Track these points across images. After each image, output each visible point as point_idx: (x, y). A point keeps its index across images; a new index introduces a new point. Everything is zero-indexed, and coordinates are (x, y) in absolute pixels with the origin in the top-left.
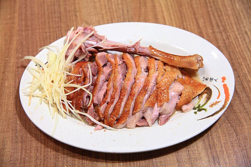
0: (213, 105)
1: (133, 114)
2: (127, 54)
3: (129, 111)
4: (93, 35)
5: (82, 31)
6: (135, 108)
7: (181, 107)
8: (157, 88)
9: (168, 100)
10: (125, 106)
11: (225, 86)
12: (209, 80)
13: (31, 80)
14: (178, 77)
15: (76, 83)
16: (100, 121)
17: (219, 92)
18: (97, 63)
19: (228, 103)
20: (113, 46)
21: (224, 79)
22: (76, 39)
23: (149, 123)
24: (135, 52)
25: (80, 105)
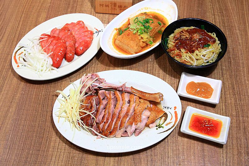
0: (167, 124)
1: (120, 129)
2: (117, 91)
3: (117, 127)
4: (97, 80)
5: (90, 77)
6: (121, 126)
7: (149, 125)
8: (134, 113)
9: (141, 121)
10: (115, 125)
11: (176, 112)
12: (167, 108)
13: (60, 107)
14: (148, 106)
15: (86, 110)
16: (100, 133)
17: (172, 116)
18: (99, 97)
19: (177, 123)
20: (109, 86)
21: (175, 108)
22: (86, 81)
23: (129, 135)
24: (122, 90)
25: (88, 123)
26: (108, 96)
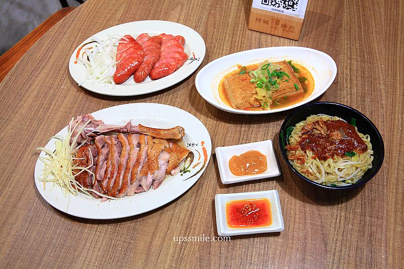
0: (195, 166)
1: (131, 184)
2: (121, 134)
3: (127, 182)
4: (90, 122)
5: (81, 120)
6: (132, 179)
7: (170, 172)
8: (148, 159)
9: (158, 168)
10: (124, 179)
11: (204, 149)
12: (192, 145)
13: (44, 168)
15: (80, 165)
16: (104, 193)
17: (200, 155)
19: (207, 163)
20: (109, 129)
21: (203, 143)
22: (76, 127)
23: (145, 189)
24: (127, 132)
25: (86, 183)
26: (109, 142)
